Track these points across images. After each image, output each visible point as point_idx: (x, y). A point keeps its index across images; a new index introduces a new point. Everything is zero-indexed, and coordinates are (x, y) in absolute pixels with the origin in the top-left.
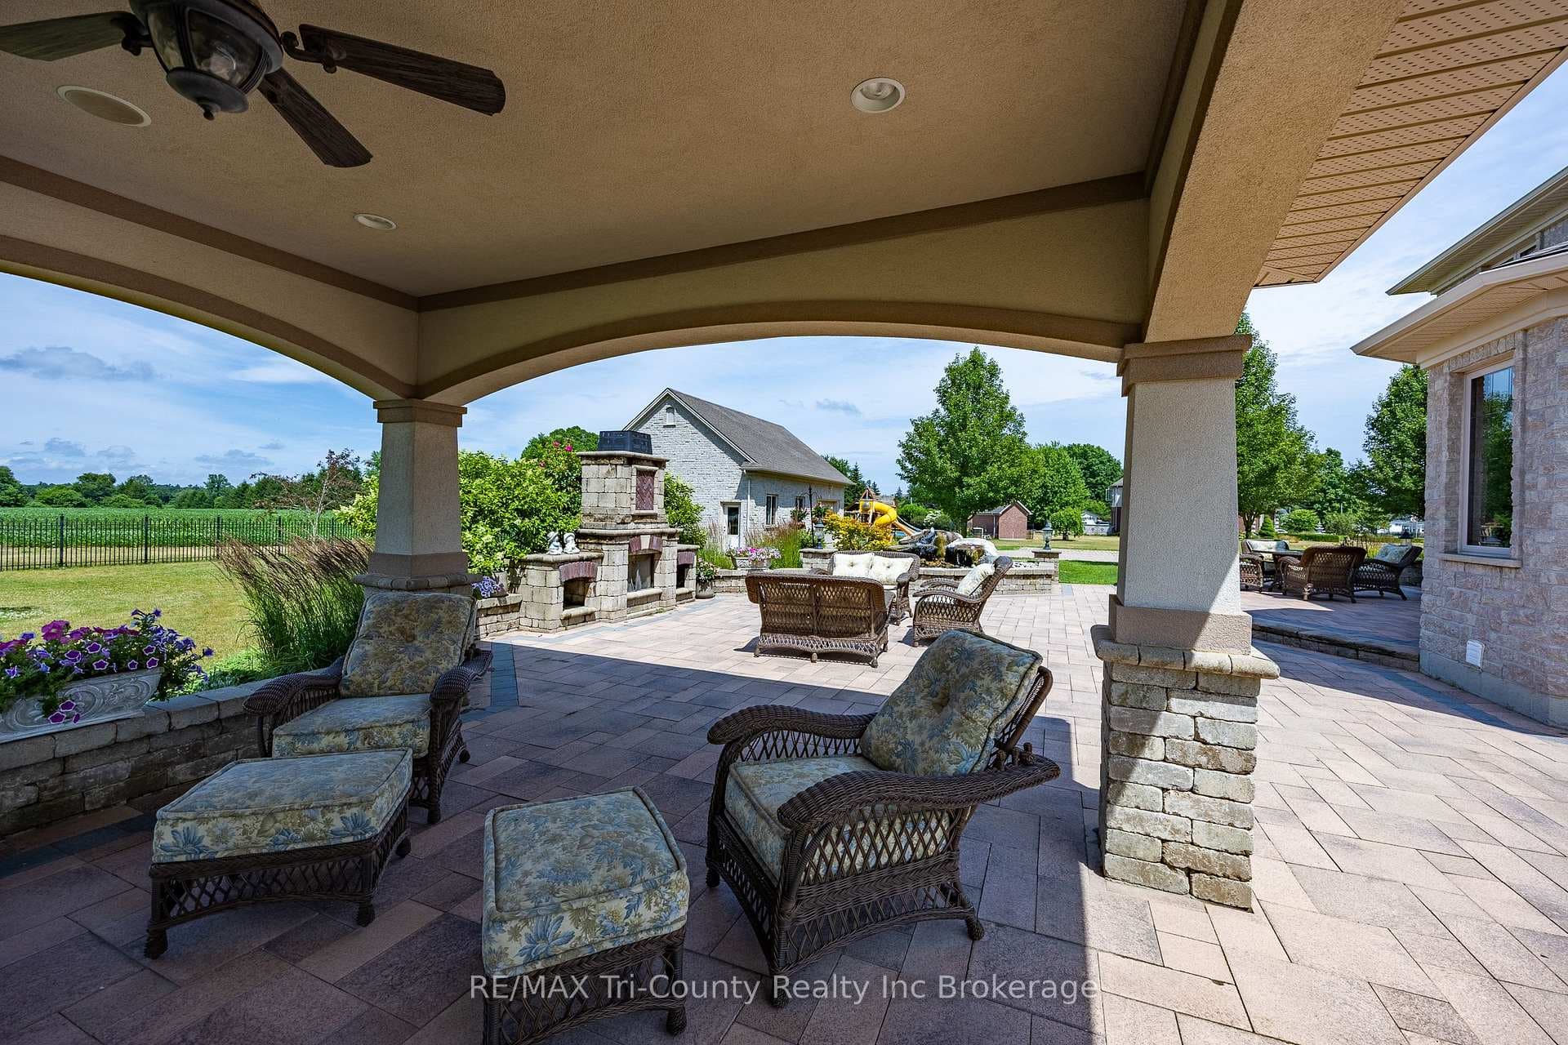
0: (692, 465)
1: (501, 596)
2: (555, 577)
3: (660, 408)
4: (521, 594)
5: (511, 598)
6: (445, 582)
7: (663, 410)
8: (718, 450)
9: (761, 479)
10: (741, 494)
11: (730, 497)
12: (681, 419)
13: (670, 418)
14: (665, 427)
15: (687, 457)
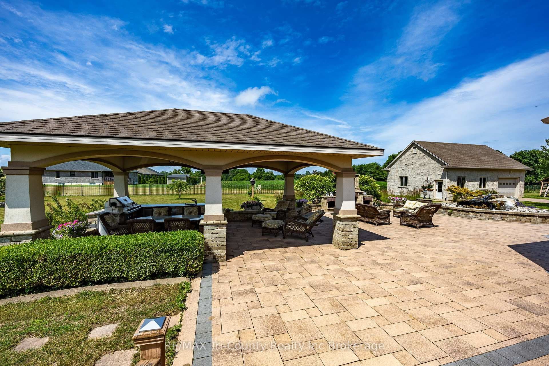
0: (423, 167)
1: (317, 204)
2: (326, 201)
3: (411, 148)
4: (321, 203)
5: (318, 204)
6: (291, 199)
7: (412, 148)
8: (434, 161)
9: (454, 171)
10: (443, 177)
11: (438, 178)
12: (419, 151)
13: (415, 151)
14: (412, 154)
15: (421, 164)
